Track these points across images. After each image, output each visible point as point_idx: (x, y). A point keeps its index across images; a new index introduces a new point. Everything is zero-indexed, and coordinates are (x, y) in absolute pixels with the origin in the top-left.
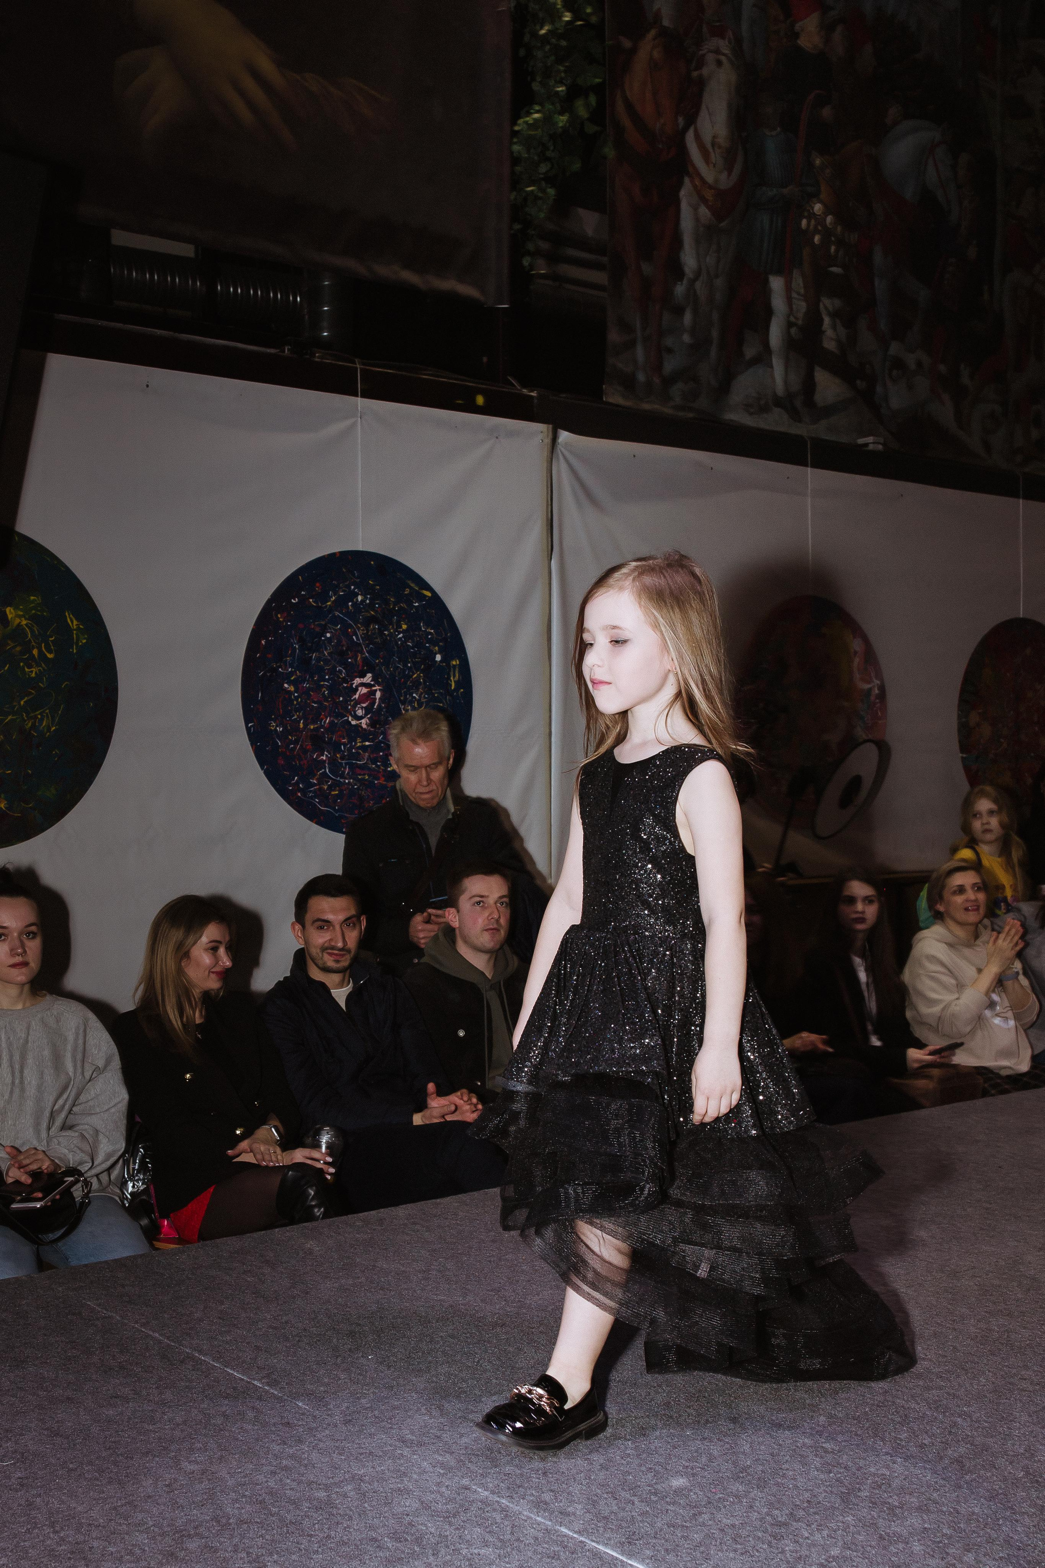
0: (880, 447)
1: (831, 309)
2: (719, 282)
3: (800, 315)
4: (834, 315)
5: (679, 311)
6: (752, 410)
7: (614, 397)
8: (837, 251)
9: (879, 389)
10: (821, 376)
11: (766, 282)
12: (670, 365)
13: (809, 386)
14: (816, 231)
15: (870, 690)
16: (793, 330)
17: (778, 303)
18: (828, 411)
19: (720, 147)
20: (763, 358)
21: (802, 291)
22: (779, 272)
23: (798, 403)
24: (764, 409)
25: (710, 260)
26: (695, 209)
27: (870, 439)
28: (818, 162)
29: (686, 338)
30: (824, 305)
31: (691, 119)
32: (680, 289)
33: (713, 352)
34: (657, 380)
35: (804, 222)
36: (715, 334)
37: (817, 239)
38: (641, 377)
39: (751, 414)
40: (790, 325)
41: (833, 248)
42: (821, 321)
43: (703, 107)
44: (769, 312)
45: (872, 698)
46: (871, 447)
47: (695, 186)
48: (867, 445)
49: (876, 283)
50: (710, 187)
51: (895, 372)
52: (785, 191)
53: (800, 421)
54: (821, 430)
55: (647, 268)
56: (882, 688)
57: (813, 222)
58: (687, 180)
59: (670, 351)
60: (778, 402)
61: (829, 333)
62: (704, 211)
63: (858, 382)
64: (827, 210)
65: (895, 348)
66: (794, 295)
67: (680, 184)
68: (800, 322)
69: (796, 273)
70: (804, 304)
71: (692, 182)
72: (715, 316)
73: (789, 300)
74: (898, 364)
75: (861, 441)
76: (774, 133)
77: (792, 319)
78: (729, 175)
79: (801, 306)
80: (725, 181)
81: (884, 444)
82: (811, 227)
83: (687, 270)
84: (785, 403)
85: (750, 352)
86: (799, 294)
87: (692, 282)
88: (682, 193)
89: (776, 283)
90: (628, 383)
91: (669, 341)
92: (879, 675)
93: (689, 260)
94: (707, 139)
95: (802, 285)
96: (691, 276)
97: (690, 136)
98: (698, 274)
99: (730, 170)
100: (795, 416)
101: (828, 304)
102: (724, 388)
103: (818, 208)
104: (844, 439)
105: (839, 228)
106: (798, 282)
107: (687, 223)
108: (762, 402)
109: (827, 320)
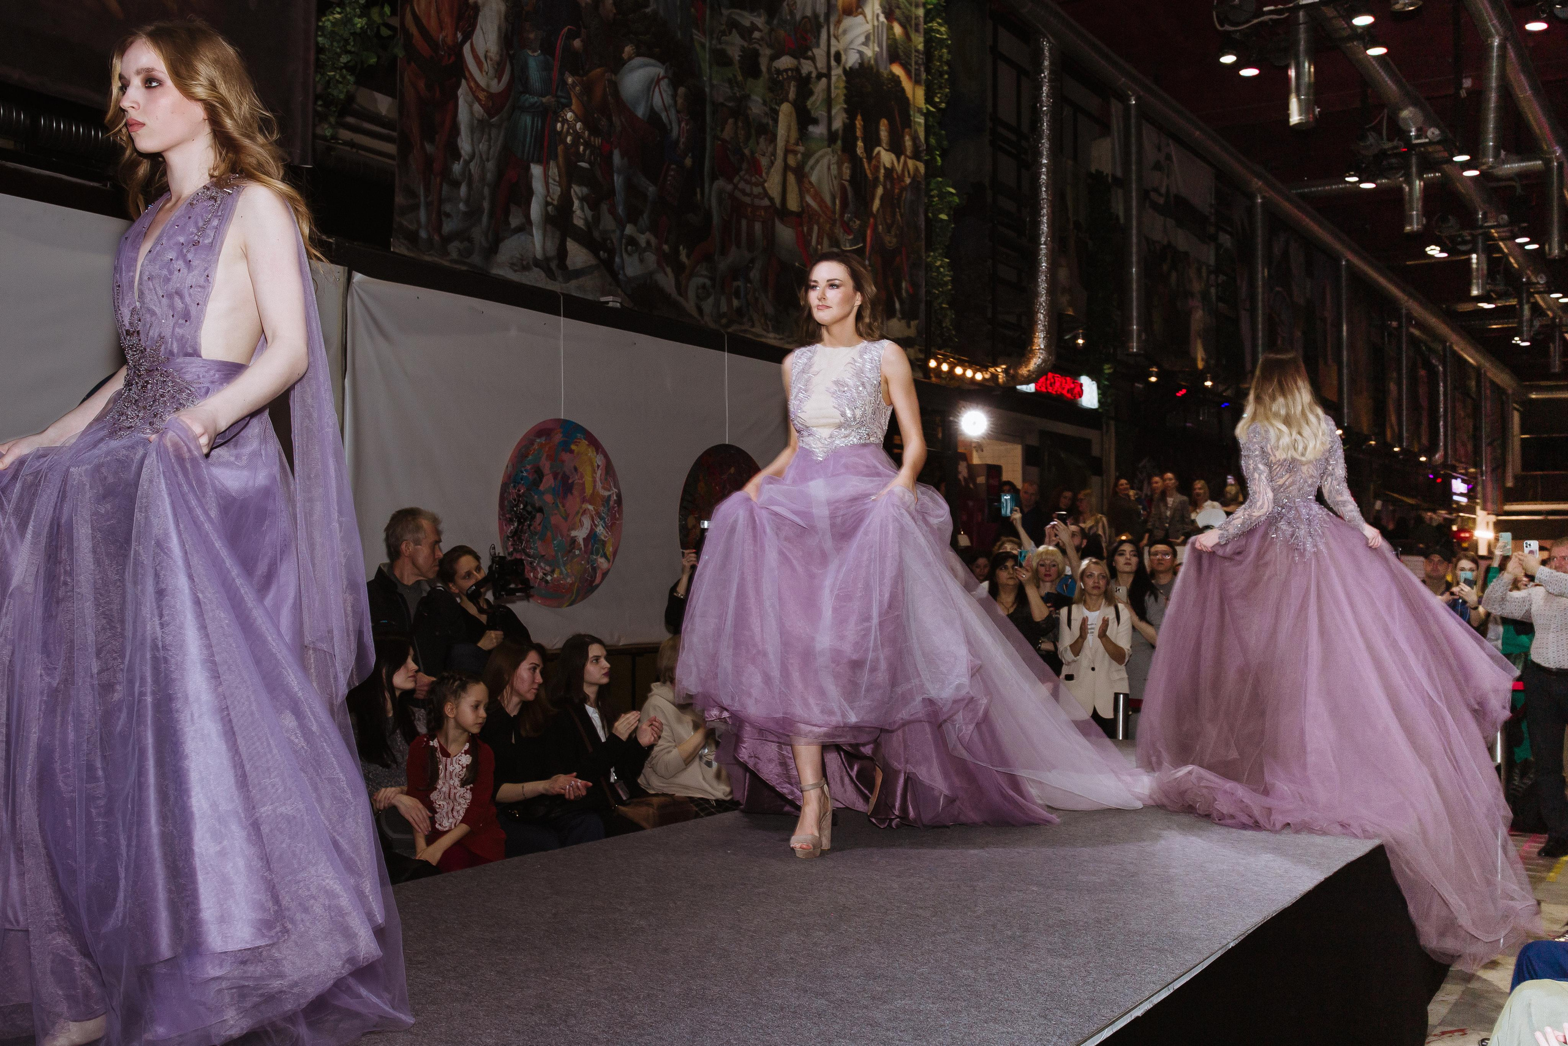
0: (618, 305)
1: (580, 195)
2: (490, 165)
3: (556, 197)
4: (582, 199)
5: (456, 184)
6: (516, 268)
7: (399, 247)
8: (584, 150)
9: (617, 260)
10: (571, 246)
11: (528, 169)
12: (448, 227)
13: (562, 253)
14: (568, 133)
15: (610, 496)
16: (550, 208)
17: (538, 185)
18: (578, 273)
19: (491, 60)
20: (525, 227)
21: (557, 179)
22: (539, 162)
23: (553, 265)
24: (526, 268)
25: (483, 147)
26: (471, 106)
27: (610, 298)
28: (570, 80)
29: (462, 206)
30: (575, 192)
31: (468, 36)
32: (457, 167)
33: (485, 219)
34: (436, 237)
35: (559, 125)
36: (486, 205)
37: (569, 139)
38: (423, 234)
39: (515, 271)
40: (547, 204)
41: (581, 148)
42: (572, 203)
43: (478, 27)
44: (530, 193)
45: (611, 503)
46: (611, 304)
47: (471, 88)
48: (607, 302)
49: (615, 178)
50: (483, 90)
51: (629, 248)
52: (544, 100)
53: (555, 280)
54: (572, 288)
55: (429, 148)
56: (619, 496)
57: (566, 126)
58: (464, 82)
59: (448, 215)
60: (537, 263)
61: (578, 213)
62: (477, 107)
63: (601, 252)
64: (577, 118)
65: (629, 229)
66: (551, 181)
67: (458, 86)
68: (555, 203)
69: (552, 163)
70: (559, 189)
71: (468, 84)
72: (486, 191)
73: (547, 184)
74: (632, 241)
75: (603, 299)
76: (536, 54)
77: (549, 199)
78: (499, 81)
79: (556, 190)
80: (496, 87)
81: (621, 303)
82: (565, 130)
83: (463, 152)
84: (543, 264)
85: (515, 221)
86: (554, 180)
87: (467, 163)
88: (460, 92)
89: (536, 170)
90: (412, 238)
91: (447, 208)
92: (617, 486)
93: (465, 145)
94: (481, 54)
95: (557, 173)
96: (467, 158)
97: (467, 48)
98: (472, 157)
99: (499, 75)
100: (551, 275)
101: (577, 190)
102: (492, 249)
103: (570, 115)
104: (590, 297)
105: (587, 133)
106: (554, 171)
107: (463, 116)
108: (525, 263)
109: (576, 203)
